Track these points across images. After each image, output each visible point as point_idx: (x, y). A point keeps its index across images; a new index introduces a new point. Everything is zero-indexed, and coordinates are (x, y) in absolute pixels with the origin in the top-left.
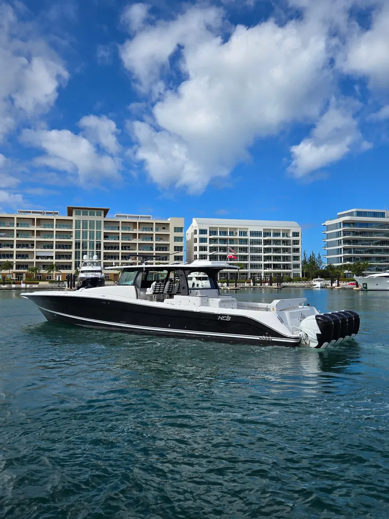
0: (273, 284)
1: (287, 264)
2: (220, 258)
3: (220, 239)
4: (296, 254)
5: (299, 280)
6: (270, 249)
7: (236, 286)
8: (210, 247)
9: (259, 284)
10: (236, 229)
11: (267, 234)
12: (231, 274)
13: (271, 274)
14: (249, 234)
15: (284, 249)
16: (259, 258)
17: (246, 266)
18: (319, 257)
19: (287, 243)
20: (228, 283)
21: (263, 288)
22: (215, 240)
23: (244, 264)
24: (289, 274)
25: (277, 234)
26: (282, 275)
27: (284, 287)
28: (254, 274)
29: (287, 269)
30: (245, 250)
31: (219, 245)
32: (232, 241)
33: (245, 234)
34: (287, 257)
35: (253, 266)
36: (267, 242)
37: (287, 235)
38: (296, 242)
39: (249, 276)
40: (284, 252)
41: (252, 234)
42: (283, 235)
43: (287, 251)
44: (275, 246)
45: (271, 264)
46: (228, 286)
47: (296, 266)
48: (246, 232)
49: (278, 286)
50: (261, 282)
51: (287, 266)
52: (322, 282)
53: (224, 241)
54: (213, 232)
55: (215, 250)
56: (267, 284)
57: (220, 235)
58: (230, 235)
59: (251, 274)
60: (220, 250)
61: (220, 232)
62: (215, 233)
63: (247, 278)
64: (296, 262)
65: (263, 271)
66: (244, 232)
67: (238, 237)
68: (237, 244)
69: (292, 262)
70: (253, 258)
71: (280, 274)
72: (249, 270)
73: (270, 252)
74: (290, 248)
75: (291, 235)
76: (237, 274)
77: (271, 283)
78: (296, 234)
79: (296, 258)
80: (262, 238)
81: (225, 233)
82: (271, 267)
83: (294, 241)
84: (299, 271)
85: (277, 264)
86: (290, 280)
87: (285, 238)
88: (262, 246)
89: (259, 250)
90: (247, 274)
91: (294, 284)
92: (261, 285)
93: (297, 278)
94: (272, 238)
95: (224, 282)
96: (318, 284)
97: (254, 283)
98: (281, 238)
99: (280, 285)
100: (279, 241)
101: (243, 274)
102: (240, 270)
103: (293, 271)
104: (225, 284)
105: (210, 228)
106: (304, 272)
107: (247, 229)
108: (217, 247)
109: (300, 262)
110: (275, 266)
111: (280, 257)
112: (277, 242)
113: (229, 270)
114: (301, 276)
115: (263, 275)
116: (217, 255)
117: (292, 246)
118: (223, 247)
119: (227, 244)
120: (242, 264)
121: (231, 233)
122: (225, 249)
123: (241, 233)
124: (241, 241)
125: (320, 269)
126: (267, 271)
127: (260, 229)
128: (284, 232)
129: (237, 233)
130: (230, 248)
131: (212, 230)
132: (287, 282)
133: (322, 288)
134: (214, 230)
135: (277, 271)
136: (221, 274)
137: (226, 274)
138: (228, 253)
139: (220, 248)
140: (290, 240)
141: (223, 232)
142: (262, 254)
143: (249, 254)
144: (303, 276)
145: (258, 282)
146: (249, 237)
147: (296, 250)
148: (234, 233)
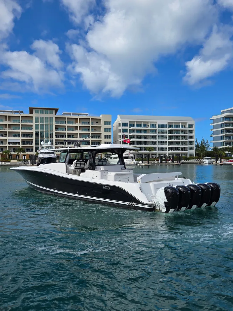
0: (175, 162)
1: (185, 147)
2: (137, 143)
3: (137, 130)
4: (191, 140)
5: (193, 158)
6: (173, 136)
7: (148, 163)
8: (130, 136)
9: (164, 162)
10: (148, 122)
11: (170, 126)
12: (145, 154)
13: (173, 154)
14: (157, 126)
15: (182, 136)
16: (165, 143)
17: (155, 149)
18: (207, 142)
19: (184, 132)
20: (142, 161)
21: (168, 164)
22: (133, 131)
23: (154, 147)
24: (186, 154)
25: (177, 126)
26: (181, 155)
27: (182, 163)
28: (161, 154)
29: (185, 151)
30: (155, 137)
31: (136, 134)
32: (145, 131)
33: (155, 126)
34: (185, 142)
35: (160, 149)
36: (170, 132)
37: (184, 127)
38: (191, 132)
39: (158, 156)
40: (182, 138)
41: (160, 126)
42: (182, 126)
43: (184, 138)
44: (176, 134)
45: (173, 147)
46: (142, 163)
47: (191, 149)
48: (156, 125)
49: (178, 163)
50: (166, 160)
51: (185, 149)
52: (209, 160)
53: (140, 131)
54: (132, 125)
55: (134, 138)
56: (170, 162)
57: (137, 127)
58: (144, 127)
59: (159, 154)
60: (137, 138)
61: (137, 125)
62: (134, 125)
63: (156, 158)
64: (191, 146)
65: (167, 152)
66: (154, 124)
67: (150, 128)
68: (149, 133)
69: (188, 146)
70: (160, 143)
71: (179, 154)
72: (158, 152)
73: (173, 139)
74: (187, 136)
75: (187, 126)
76: (149, 154)
77: (173, 161)
78: (191, 126)
79: (191, 143)
80: (167, 129)
81: (141, 126)
82: (173, 149)
83: (190, 131)
84: (193, 152)
85: (177, 147)
86: (187, 159)
87: (183, 129)
88: (167, 135)
89: (165, 138)
90: (156, 154)
91: (190, 161)
92: (166, 162)
93: (191, 157)
94: (174, 128)
95: (140, 160)
96: (207, 161)
97: (161, 160)
98: (180, 128)
99: (179, 162)
100: (179, 131)
101: (153, 154)
102: (151, 152)
103: (188, 152)
104: (141, 162)
105: (130, 122)
106: (197, 152)
107: (156, 122)
108: (135, 136)
109: (193, 146)
110: (176, 149)
111: (179, 142)
112: (177, 131)
113: (143, 152)
114: (194, 156)
115: (167, 155)
116: (135, 141)
117: (188, 135)
118: (139, 135)
119: (142, 133)
120: (152, 147)
121: (145, 126)
122: (140, 137)
123: (152, 126)
124: (152, 131)
125: (208, 150)
126: (170, 152)
127: (165, 122)
128: (182, 124)
129: (149, 125)
130: (144, 136)
131: (131, 123)
132: (185, 160)
133: (209, 164)
134: (133, 123)
135: (177, 152)
136: (138, 155)
137: (141, 154)
138: (143, 140)
139: (137, 136)
140: (186, 130)
141: (139, 124)
142: (167, 140)
143: (157, 140)
144: (196, 156)
145: (164, 160)
146: (157, 128)
147: (191, 137)
148: (147, 125)
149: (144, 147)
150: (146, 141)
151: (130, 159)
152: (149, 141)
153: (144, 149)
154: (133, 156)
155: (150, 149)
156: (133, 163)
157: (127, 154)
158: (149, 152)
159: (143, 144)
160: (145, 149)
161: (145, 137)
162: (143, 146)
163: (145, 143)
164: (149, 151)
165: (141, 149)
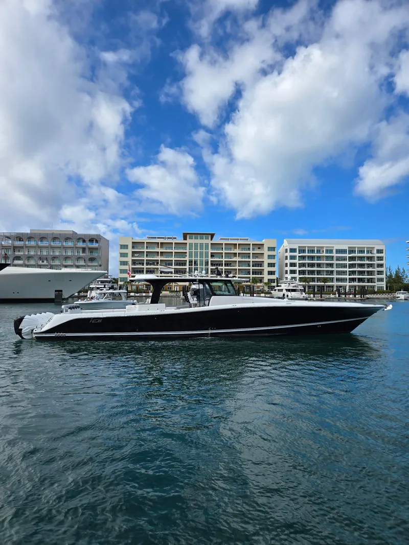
0: (357, 296)
1: (372, 278)
2: (308, 273)
3: (308, 257)
4: (380, 269)
5: (383, 292)
6: (355, 264)
7: (321, 297)
8: (299, 264)
9: (344, 296)
10: (322, 247)
11: (352, 251)
12: (318, 286)
13: (356, 287)
14: (334, 251)
15: (368, 264)
16: (344, 273)
17: (332, 280)
18: (404, 271)
19: (371, 259)
20: (314, 294)
21: (347, 299)
22: (303, 258)
23: (330, 278)
24: (374, 287)
25: (362, 251)
26: (366, 288)
27: (368, 298)
28: (341, 287)
29: (372, 282)
30: (331, 265)
31: (307, 261)
32: (319, 258)
33: (331, 251)
34: (371, 271)
35: (338, 280)
36: (351, 259)
37: (371, 252)
38: (380, 259)
39: (335, 289)
40: (368, 267)
41: (338, 251)
42: (368, 252)
43: (371, 267)
44: (359, 262)
45: (356, 278)
46: (314, 297)
47: (381, 280)
48: (332, 250)
49: (361, 297)
50: (345, 294)
51: (371, 280)
52: (405, 295)
53: (312, 258)
54: (302, 250)
55: (304, 266)
56: (351, 296)
57: (308, 253)
58: (317, 253)
59: (337, 287)
60: (308, 266)
61: (308, 250)
62: (304, 251)
63: (333, 291)
64: (380, 276)
65: (347, 284)
66: (330, 250)
67: (324, 254)
68: (324, 260)
69: (376, 276)
70: (338, 273)
71: (364, 287)
72: (335, 283)
73: (355, 267)
74: (374, 264)
75: (375, 251)
76: (324, 287)
77: (355, 295)
78: (379, 251)
79: (380, 273)
80: (347, 255)
81: (313, 251)
82: (356, 281)
83: (378, 257)
84: (383, 284)
85: (362, 278)
86: (374, 293)
87: (370, 255)
88: (347, 262)
89: (345, 266)
90: (333, 287)
91: (378, 296)
92: (345, 297)
93: (380, 291)
94: (356, 255)
95: (311, 294)
96: (402, 296)
97: (339, 294)
98: (365, 255)
99: (364, 297)
100: (364, 257)
101: (329, 286)
102: (326, 284)
103: (377, 284)
104: (312, 296)
105: (299, 247)
106: (388, 285)
107: (333, 247)
108: (305, 264)
109: (384, 276)
110: (360, 280)
111: (364, 272)
112: (361, 258)
113: (316, 283)
114: (385, 289)
115: (347, 288)
116: (306, 270)
117: (376, 262)
118: (311, 263)
119: (315, 260)
120: (328, 278)
121: (318, 251)
122: (312, 265)
123: (327, 251)
124: (327, 258)
125: (405, 282)
126: (352, 284)
127: (345, 247)
128: (368, 249)
129: (323, 251)
130: (317, 264)
131: (301, 249)
132: (371, 294)
133: (405, 299)
134: (303, 249)
135: (361, 284)
136: (309, 287)
137: (314, 287)
138: (315, 269)
139: (308, 264)
140: (374, 257)
141: (311, 250)
142: (348, 269)
143: (335, 269)
144: (387, 289)
145: (343, 294)
146: (335, 255)
147: (381, 266)
148: (321, 251)
149: (317, 278)
150: (320, 271)
151: (299, 291)
152: (324, 270)
153: (317, 280)
154: (303, 288)
155: (325, 280)
156: (302, 297)
157: (295, 286)
158: (323, 284)
159: (316, 274)
160: (319, 280)
161: (319, 265)
162: (316, 276)
163: (319, 272)
164: (323, 282)
165: (313, 280)
